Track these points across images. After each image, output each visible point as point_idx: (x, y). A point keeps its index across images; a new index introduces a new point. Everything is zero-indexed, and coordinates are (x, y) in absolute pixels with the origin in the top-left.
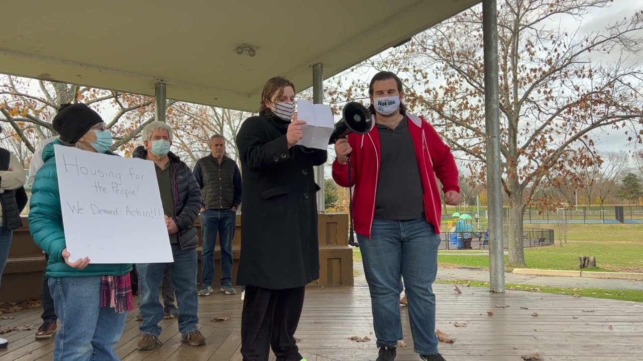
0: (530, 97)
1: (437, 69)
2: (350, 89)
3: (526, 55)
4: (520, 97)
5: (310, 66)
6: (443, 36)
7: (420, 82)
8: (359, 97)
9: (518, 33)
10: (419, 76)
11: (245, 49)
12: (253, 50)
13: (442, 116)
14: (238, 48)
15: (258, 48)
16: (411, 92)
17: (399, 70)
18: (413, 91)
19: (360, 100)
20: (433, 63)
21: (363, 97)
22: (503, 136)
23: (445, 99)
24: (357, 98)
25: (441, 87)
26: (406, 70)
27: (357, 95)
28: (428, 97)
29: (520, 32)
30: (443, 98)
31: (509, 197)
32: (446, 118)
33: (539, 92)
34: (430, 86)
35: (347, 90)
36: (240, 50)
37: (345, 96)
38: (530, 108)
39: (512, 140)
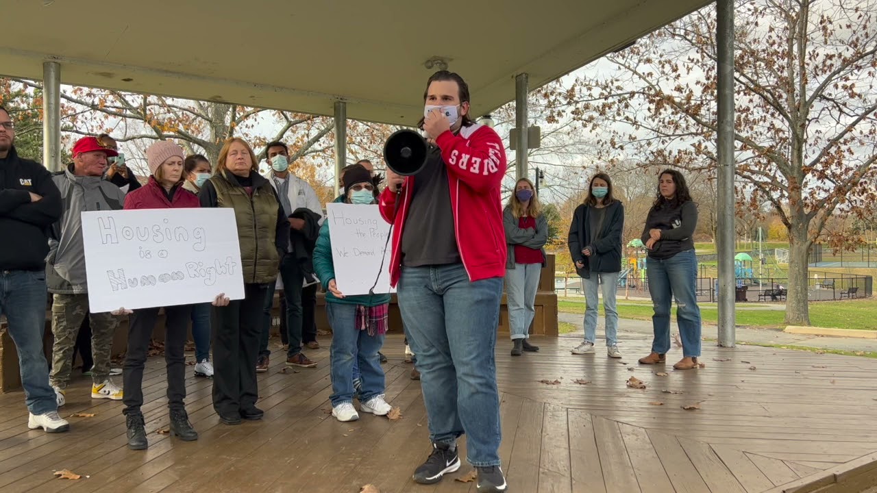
0: (825, 93)
1: (688, 61)
2: (573, 89)
3: (818, 36)
4: (809, 94)
5: (512, 77)
6: (700, 16)
7: (669, 77)
8: (585, 99)
9: (808, 6)
10: (667, 68)
11: (436, 62)
12: (445, 64)
13: (699, 122)
14: (428, 61)
15: (451, 60)
16: (655, 90)
17: (640, 61)
18: (658, 89)
19: (586, 102)
20: (688, 48)
21: (590, 98)
22: (785, 147)
23: (704, 98)
24: (582, 99)
25: (698, 83)
26: (649, 61)
27: (583, 96)
28: (678, 98)
29: (810, 6)
30: (701, 97)
31: (790, 231)
32: (704, 125)
33: (836, 86)
34: (682, 82)
35: (568, 91)
36: (430, 64)
37: (566, 98)
38: (827, 108)
39: (795, 153)
